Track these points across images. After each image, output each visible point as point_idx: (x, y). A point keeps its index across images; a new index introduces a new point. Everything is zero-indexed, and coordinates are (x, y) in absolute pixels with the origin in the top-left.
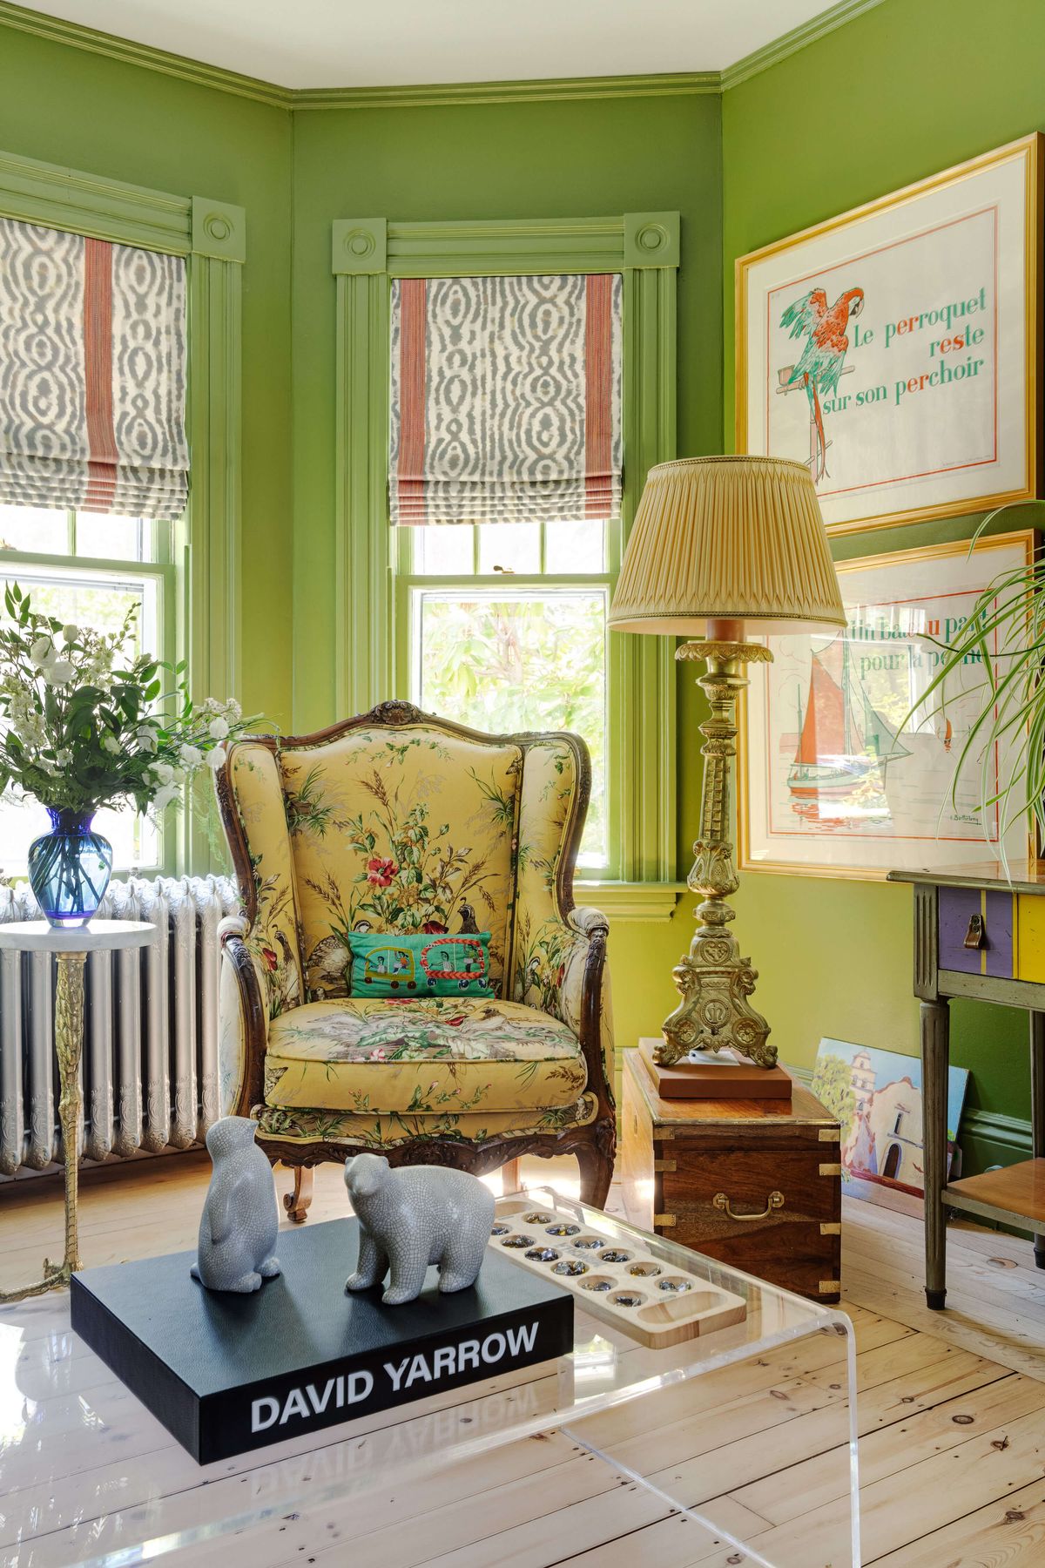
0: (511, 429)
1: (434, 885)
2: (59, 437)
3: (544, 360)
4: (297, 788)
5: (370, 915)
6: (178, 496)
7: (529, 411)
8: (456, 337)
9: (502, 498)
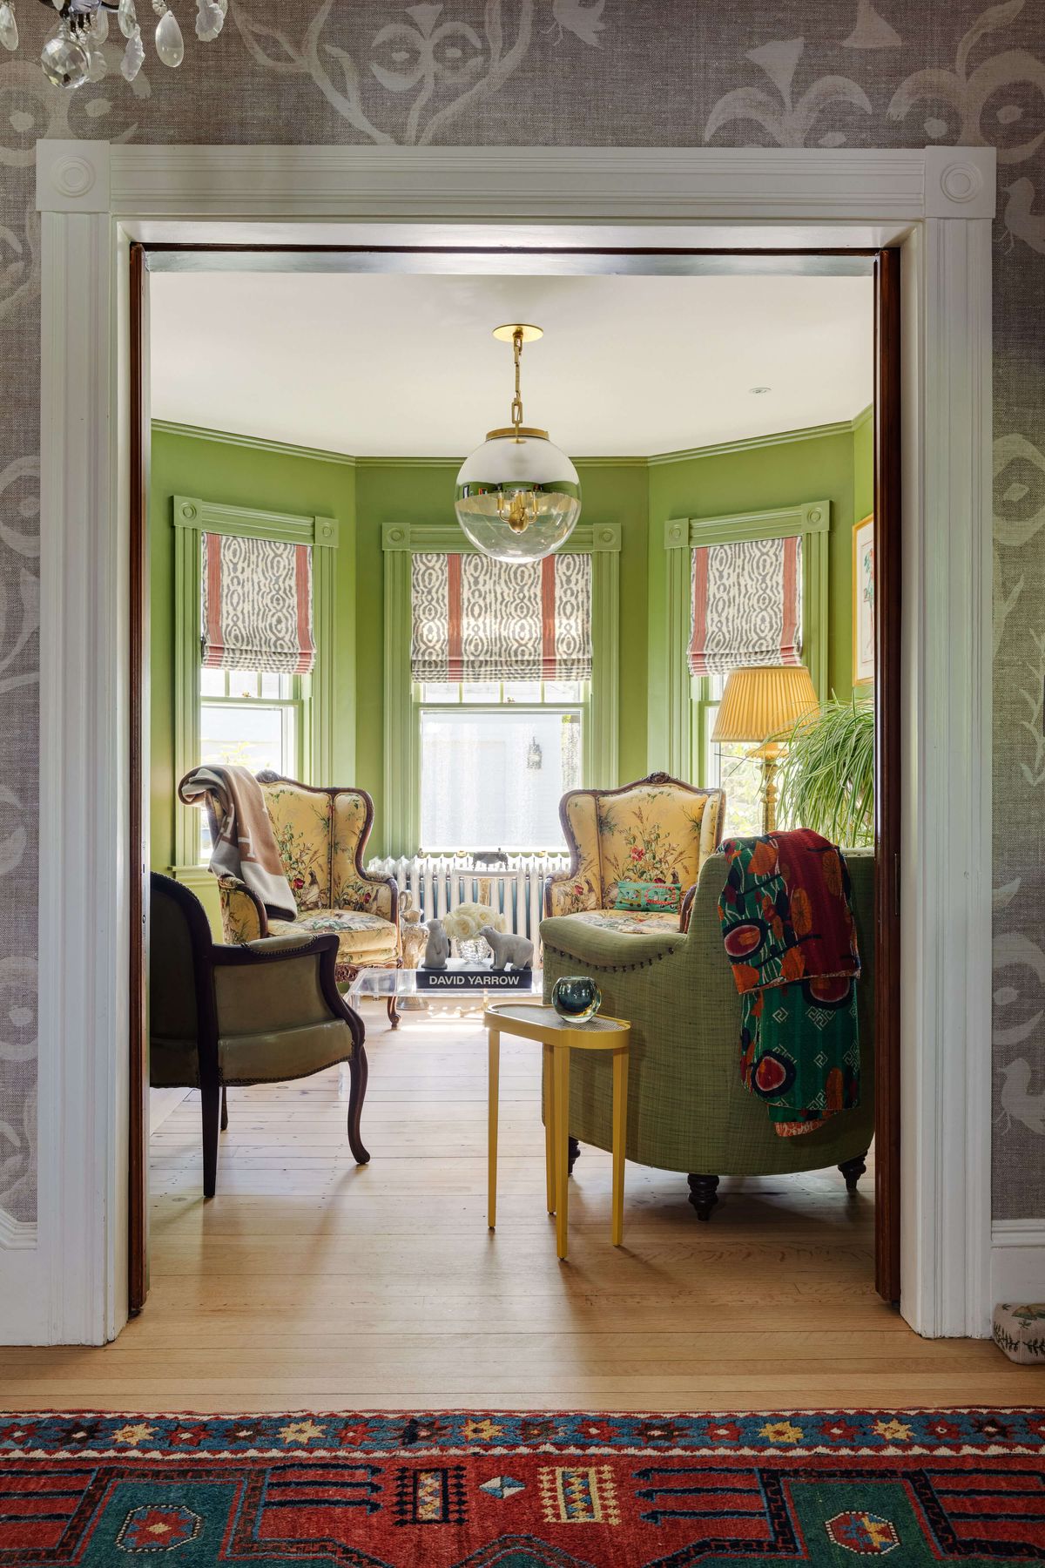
0: (747, 624)
1: (660, 861)
2: (529, 650)
3: (764, 586)
4: (604, 815)
5: (631, 874)
6: (586, 670)
7: (755, 613)
8: (721, 577)
9: (740, 661)
